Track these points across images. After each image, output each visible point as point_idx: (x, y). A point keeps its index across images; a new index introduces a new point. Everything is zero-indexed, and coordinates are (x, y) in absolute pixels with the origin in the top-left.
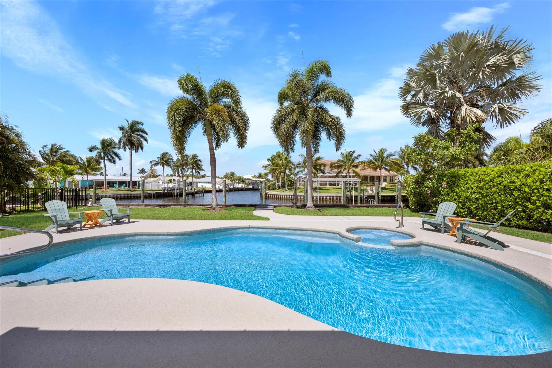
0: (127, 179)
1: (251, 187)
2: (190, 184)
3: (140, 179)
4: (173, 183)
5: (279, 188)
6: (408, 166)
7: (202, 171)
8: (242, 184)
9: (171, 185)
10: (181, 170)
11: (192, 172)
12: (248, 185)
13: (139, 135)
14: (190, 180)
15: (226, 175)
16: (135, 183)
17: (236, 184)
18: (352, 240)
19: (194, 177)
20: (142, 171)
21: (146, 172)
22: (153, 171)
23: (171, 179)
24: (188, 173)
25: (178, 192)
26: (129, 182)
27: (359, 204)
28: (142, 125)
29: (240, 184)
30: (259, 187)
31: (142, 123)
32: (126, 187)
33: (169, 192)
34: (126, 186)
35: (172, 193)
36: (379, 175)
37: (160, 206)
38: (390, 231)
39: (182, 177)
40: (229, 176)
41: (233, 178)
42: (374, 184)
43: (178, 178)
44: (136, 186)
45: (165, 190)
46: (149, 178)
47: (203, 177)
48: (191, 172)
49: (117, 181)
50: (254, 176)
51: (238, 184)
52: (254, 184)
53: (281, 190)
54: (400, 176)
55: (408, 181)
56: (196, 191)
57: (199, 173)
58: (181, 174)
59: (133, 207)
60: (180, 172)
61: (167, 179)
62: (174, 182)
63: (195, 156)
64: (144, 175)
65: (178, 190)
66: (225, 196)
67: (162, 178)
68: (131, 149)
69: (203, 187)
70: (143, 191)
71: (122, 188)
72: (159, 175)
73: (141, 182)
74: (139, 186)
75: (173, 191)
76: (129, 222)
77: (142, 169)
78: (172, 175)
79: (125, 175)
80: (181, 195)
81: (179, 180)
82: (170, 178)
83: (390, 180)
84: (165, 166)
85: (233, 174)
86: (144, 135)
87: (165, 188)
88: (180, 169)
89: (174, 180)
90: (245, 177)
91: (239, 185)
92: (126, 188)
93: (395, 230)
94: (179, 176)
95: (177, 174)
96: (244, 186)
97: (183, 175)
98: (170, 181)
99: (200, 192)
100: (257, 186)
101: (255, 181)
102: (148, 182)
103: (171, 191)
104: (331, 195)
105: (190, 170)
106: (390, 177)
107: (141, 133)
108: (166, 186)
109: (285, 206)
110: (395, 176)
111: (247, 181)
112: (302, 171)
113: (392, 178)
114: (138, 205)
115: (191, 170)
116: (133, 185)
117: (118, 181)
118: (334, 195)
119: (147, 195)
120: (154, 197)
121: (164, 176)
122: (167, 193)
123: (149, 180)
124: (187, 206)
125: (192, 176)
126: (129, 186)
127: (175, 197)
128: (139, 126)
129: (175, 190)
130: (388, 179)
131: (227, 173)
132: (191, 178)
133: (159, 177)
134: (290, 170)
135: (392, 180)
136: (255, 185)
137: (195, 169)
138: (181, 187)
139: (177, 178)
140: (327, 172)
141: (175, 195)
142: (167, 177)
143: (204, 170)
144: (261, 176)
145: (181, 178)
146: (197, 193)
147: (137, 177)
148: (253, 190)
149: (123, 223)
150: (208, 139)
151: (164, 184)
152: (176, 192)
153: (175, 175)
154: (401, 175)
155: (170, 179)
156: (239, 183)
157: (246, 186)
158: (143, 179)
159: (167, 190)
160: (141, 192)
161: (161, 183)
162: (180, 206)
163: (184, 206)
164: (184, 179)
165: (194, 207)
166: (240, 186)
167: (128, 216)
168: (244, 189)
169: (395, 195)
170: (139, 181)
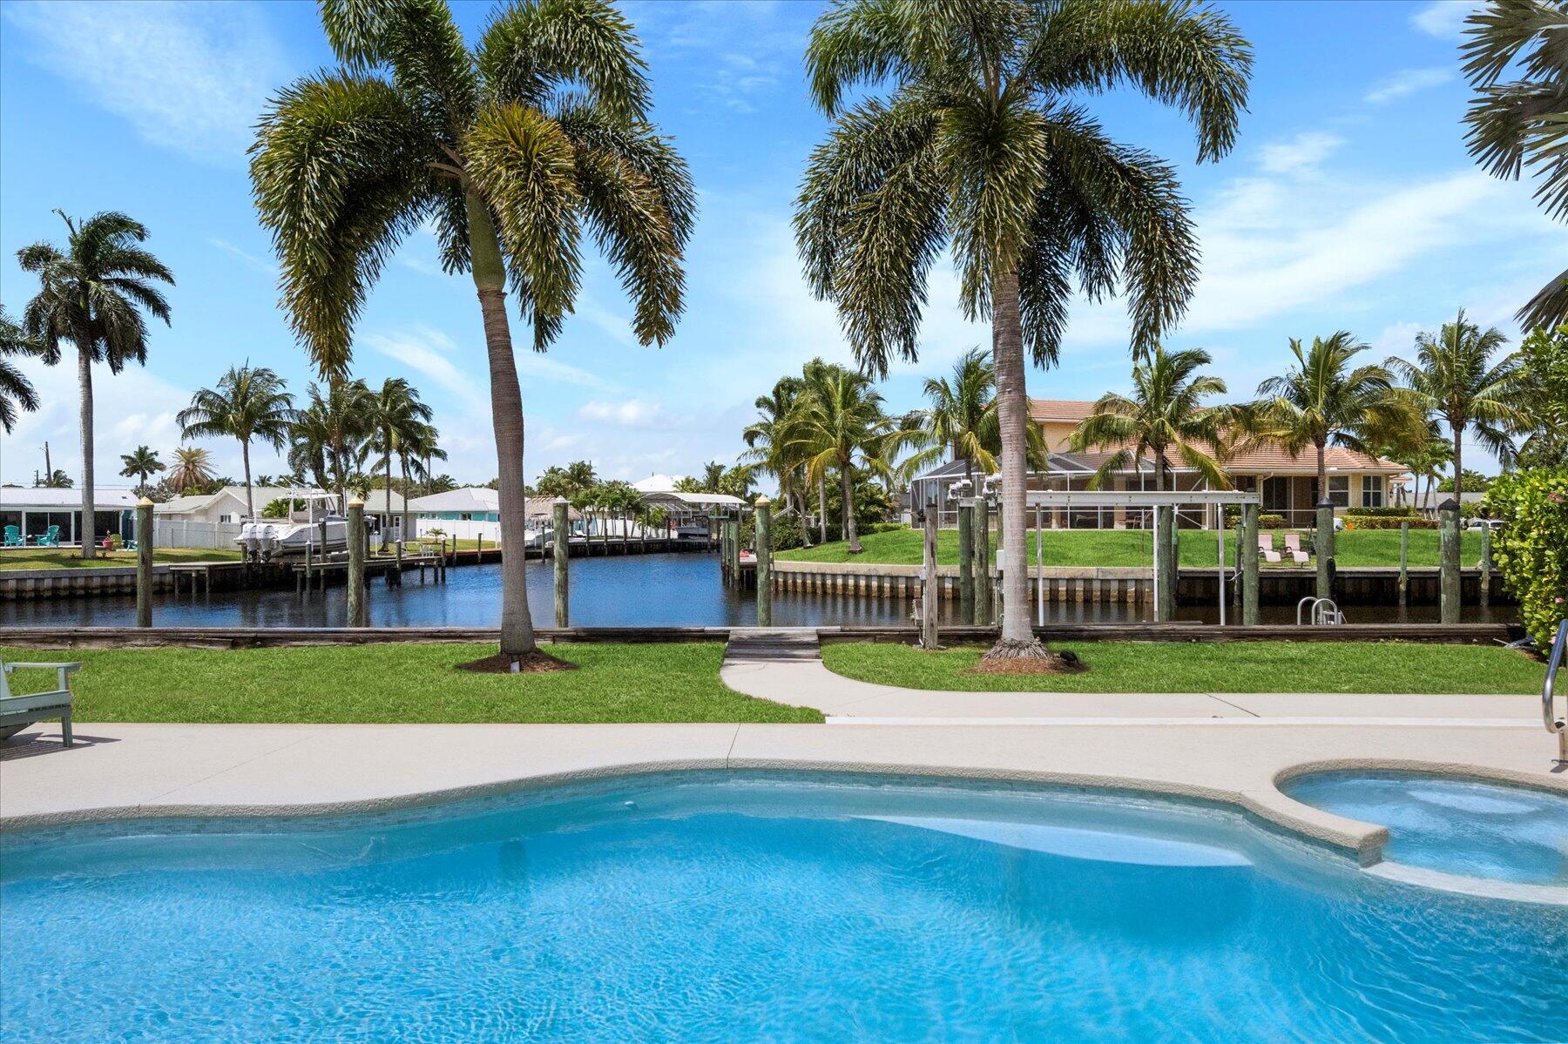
0: (69, 499)
1: (674, 535)
2: (377, 522)
3: (133, 502)
4: (297, 521)
5: (816, 538)
6: (1458, 426)
7: (434, 459)
8: (630, 523)
9: (283, 531)
10: (332, 456)
11: (386, 461)
12: (657, 526)
13: (125, 284)
14: (376, 502)
15: (551, 481)
16: (107, 523)
17: (600, 522)
18: (1338, 849)
19: (397, 490)
20: (141, 462)
21: (161, 467)
22: (191, 460)
23: (286, 502)
24: (366, 469)
25: (320, 562)
26: (78, 515)
27: (1250, 623)
28: (141, 237)
29: (619, 523)
30: (715, 536)
31: (140, 226)
32: (62, 539)
33: (275, 566)
34: (66, 538)
35: (288, 567)
36: (1315, 471)
37: (235, 642)
38: (1515, 785)
39: (339, 491)
40: (563, 482)
41: (583, 493)
42: (1284, 515)
43: (320, 493)
44: (113, 538)
45: (254, 554)
46: (177, 497)
47: (442, 486)
48: (380, 465)
49: (19, 513)
50: (688, 481)
51: (609, 522)
52: (685, 521)
53: (825, 548)
54: (1410, 475)
55: (1514, 503)
56: (406, 556)
57: (419, 468)
58: (331, 476)
59: (95, 647)
60: (328, 464)
61: (263, 498)
62: (299, 515)
63: (395, 388)
64: (154, 480)
65: (317, 552)
66: (564, 587)
67: (239, 494)
68: (88, 353)
69: (441, 538)
70: (146, 559)
71: (47, 544)
72: (225, 483)
73: (135, 516)
74: (128, 535)
75: (296, 560)
76: (68, 743)
77: (142, 453)
78: (285, 483)
79: (58, 481)
80: (337, 578)
81: (323, 502)
82: (281, 494)
83: (1366, 495)
84: (253, 435)
85: (581, 474)
86: (153, 283)
87: (255, 542)
88: (325, 450)
89: (299, 506)
90: (645, 485)
91: (614, 528)
92: (62, 545)
93: (1548, 784)
94: (322, 482)
95: (310, 476)
96: (638, 533)
97: (342, 483)
98: (278, 510)
99: (429, 564)
100: (705, 531)
101: (693, 505)
102: (170, 516)
103: (287, 560)
104: (1078, 575)
105: (374, 457)
106: (1367, 480)
107: (133, 275)
108: (259, 536)
109: (876, 637)
110: (1387, 476)
111: (654, 507)
112: (930, 457)
113: (1373, 483)
114: (119, 638)
115: (380, 456)
116: (100, 533)
117: (24, 511)
118: (1092, 571)
119: (168, 579)
120: (201, 589)
121: (247, 485)
122: (264, 567)
123: (178, 503)
124: (373, 640)
125: (389, 484)
126: (78, 536)
127: (303, 588)
128: (129, 243)
129: (301, 553)
130: (1355, 495)
131: (553, 471)
132: (384, 493)
133: (226, 490)
134: (873, 449)
135: (1377, 497)
136: (693, 527)
137: (401, 450)
138: (332, 537)
139: (312, 494)
140: (1054, 460)
141: (304, 579)
142: (268, 490)
143: (441, 454)
144: (721, 483)
145: (333, 496)
146: (409, 566)
147: (117, 492)
148: (682, 548)
149: (35, 747)
150: (482, 295)
151: (248, 526)
152: (306, 565)
153: (300, 481)
154: (1415, 470)
155: (280, 498)
156: (614, 516)
157: (651, 532)
158: (145, 501)
159: (267, 553)
160: (135, 564)
161: (236, 519)
162: (337, 638)
163: (357, 640)
164: (353, 499)
165: (407, 643)
166: (620, 532)
167: (61, 711)
168: (637, 543)
169: (1398, 569)
170: (128, 513)
